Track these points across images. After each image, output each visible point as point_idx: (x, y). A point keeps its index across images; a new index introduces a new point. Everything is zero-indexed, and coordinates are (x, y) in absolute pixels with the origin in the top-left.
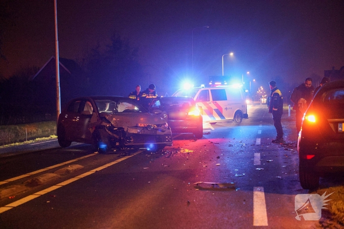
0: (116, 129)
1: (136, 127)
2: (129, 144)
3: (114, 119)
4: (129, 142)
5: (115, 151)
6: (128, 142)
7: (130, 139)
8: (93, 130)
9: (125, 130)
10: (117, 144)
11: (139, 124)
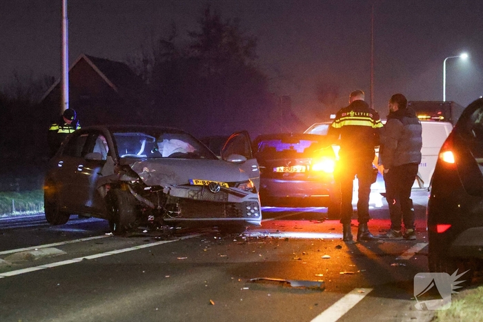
0: (148, 188)
1: (188, 185)
2: (172, 219)
3: (146, 169)
4: (174, 215)
5: (145, 231)
6: (172, 215)
7: (176, 209)
8: (107, 190)
9: (165, 191)
10: (151, 218)
11: (194, 181)
